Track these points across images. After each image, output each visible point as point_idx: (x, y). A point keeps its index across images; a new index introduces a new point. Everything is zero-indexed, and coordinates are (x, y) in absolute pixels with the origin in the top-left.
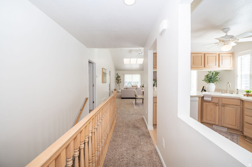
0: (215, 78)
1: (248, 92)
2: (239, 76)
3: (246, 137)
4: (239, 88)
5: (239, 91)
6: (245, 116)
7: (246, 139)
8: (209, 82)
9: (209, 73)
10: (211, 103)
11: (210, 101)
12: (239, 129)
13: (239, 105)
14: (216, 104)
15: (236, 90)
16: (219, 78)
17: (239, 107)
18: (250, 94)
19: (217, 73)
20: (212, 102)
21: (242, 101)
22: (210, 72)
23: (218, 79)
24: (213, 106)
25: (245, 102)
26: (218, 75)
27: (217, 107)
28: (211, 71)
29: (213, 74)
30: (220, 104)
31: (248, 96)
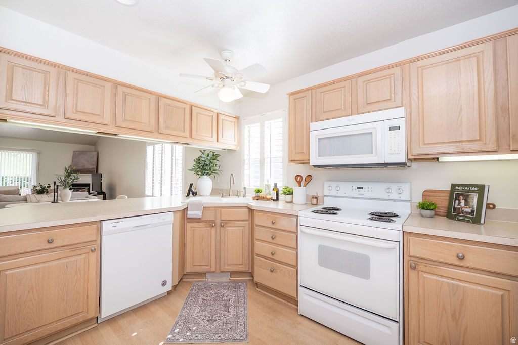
0: (211, 165)
1: (258, 191)
2: (247, 162)
3: (257, 285)
4: (246, 184)
5: (247, 191)
6: (256, 242)
7: (257, 289)
8: (203, 174)
9: (200, 154)
10: (201, 224)
11: (200, 219)
12: (247, 270)
13: (247, 220)
14: (211, 224)
15: (243, 190)
16: (218, 166)
17: (247, 224)
18: (261, 195)
19: (215, 156)
20: (202, 219)
21: (251, 211)
22: (203, 152)
23: (217, 168)
24: (206, 228)
25: (255, 212)
26: (217, 159)
27: (213, 230)
28: (205, 151)
29: (208, 156)
30: (218, 222)
31: (257, 200)
